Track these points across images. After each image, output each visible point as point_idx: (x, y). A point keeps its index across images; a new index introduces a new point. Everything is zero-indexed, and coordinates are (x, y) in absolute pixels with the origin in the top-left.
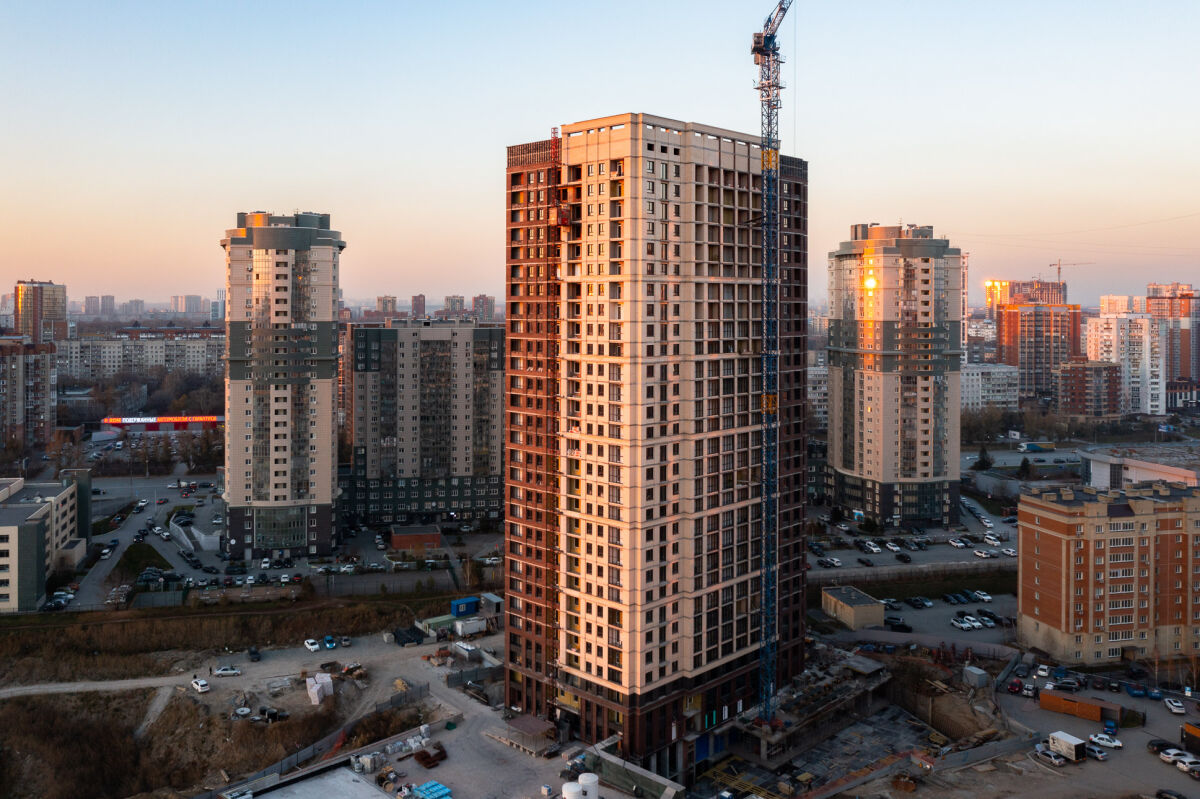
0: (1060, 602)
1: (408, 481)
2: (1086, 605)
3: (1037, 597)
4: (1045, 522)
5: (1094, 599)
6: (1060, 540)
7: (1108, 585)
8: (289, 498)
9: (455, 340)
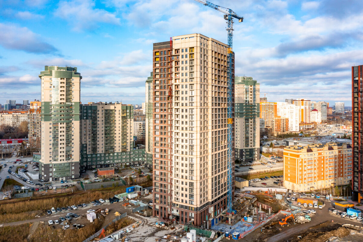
0: (296, 176)
1: (101, 154)
2: (302, 176)
3: (289, 175)
4: (291, 155)
5: (304, 174)
6: (295, 159)
7: (307, 170)
8: (65, 160)
9: (115, 109)
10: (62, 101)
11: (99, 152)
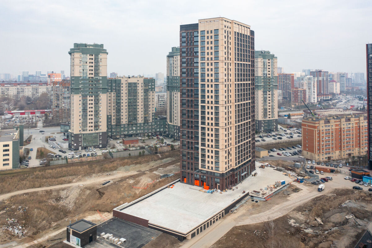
0: (314, 146)
1: (124, 125)
2: (320, 146)
3: (307, 145)
4: (309, 126)
5: (322, 145)
6: (313, 130)
7: (325, 141)
8: (93, 130)
9: (138, 82)
10: (91, 76)
11: (123, 123)
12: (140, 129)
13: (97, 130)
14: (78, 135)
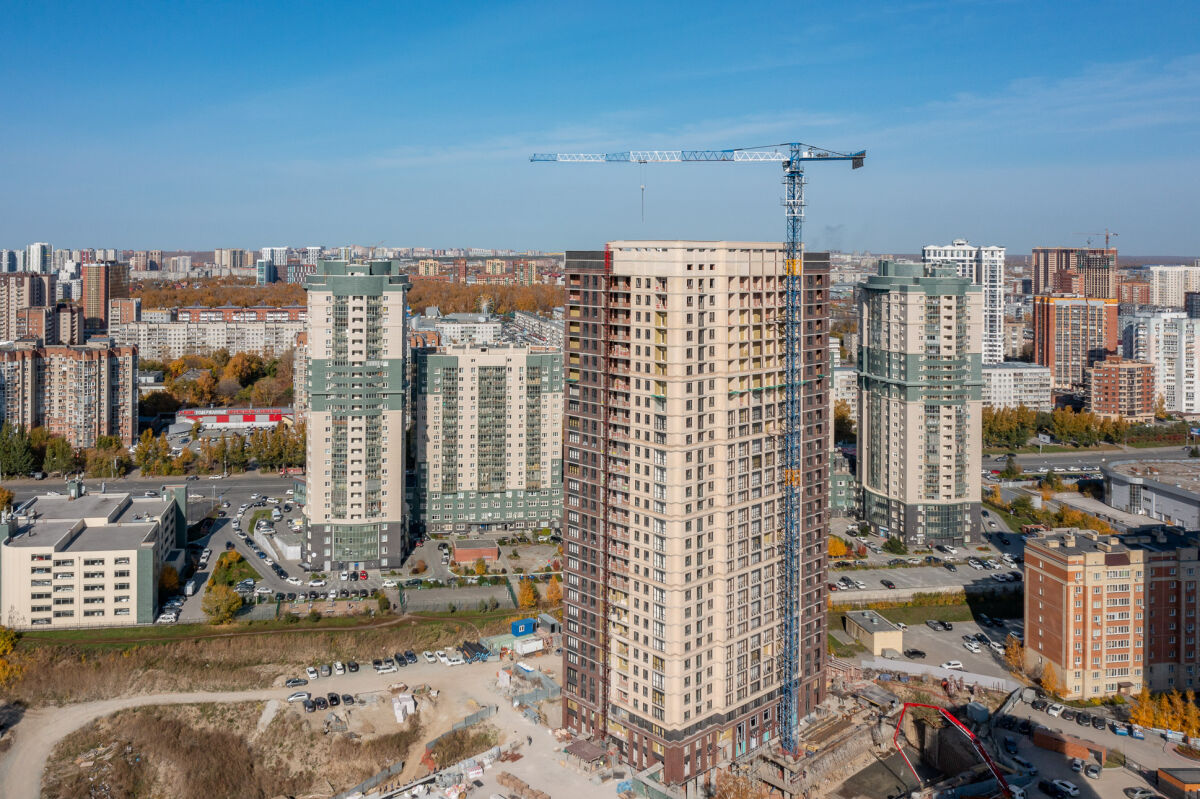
1: (467, 493)
2: (1085, 644)
3: (1041, 633)
4: (1048, 567)
6: (1060, 584)
7: (1105, 627)
8: (363, 516)
9: (509, 365)
10: (358, 358)
11: (463, 488)
12: (515, 509)
13: (374, 515)
14: (322, 527)
